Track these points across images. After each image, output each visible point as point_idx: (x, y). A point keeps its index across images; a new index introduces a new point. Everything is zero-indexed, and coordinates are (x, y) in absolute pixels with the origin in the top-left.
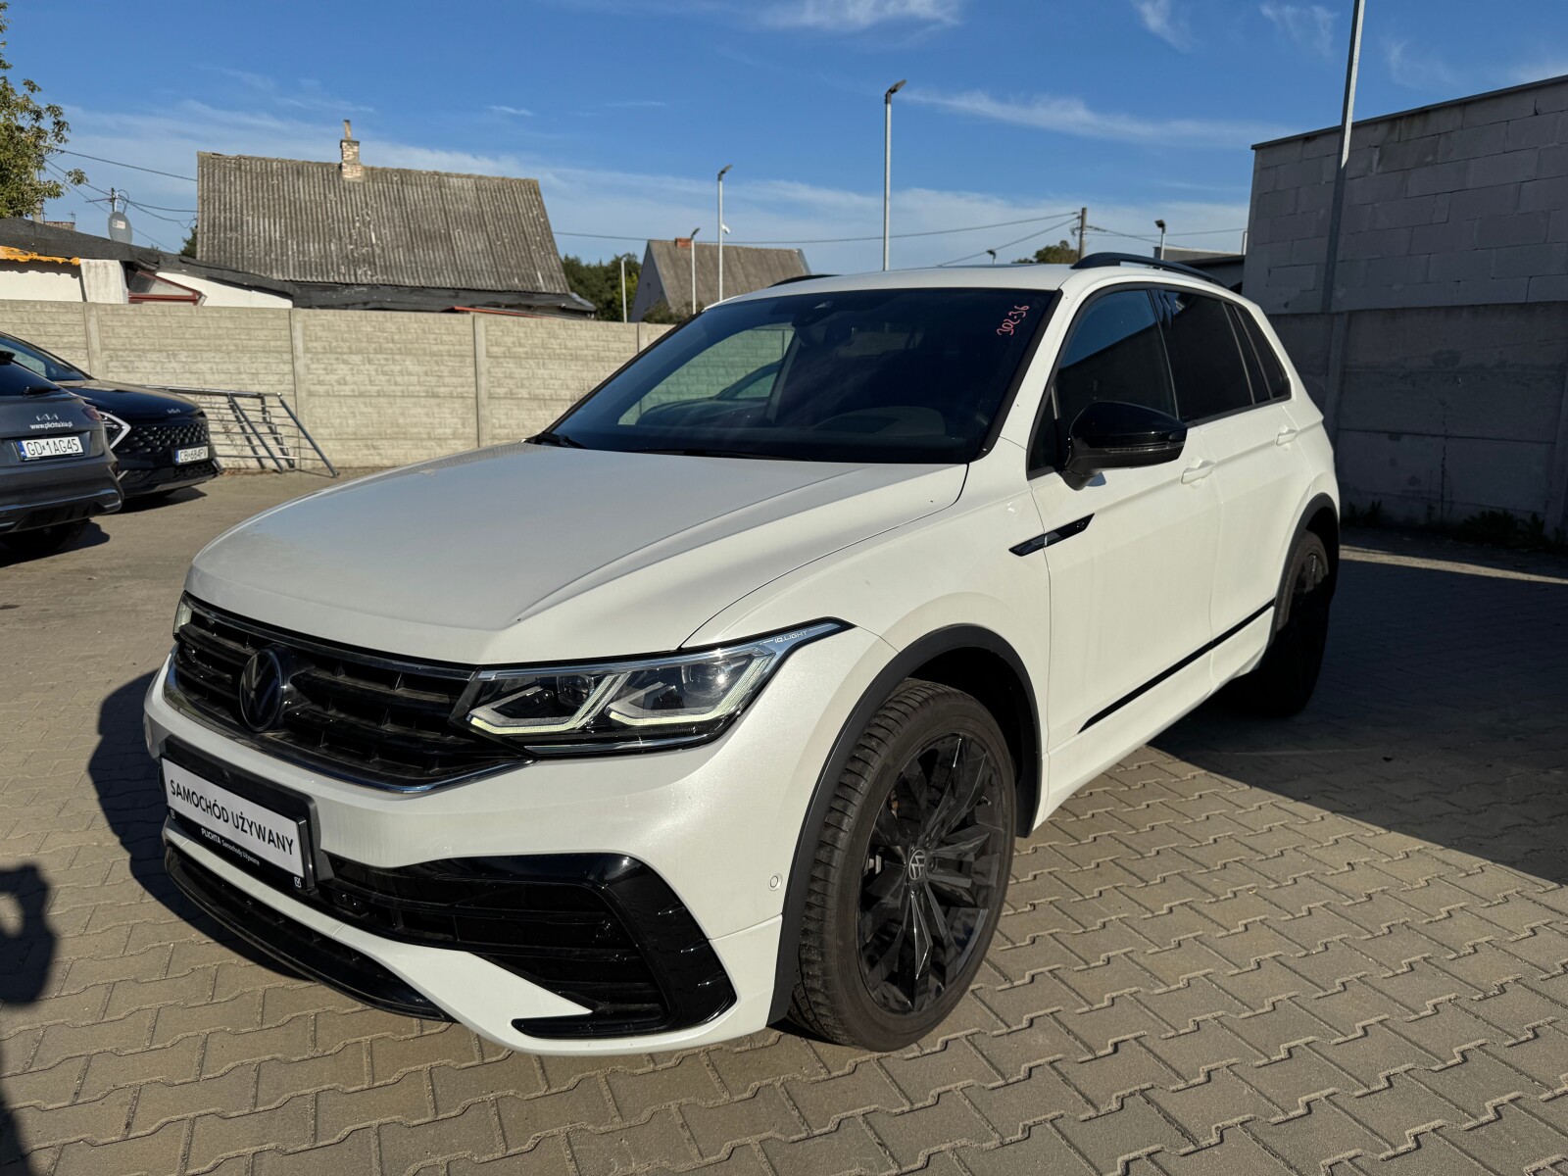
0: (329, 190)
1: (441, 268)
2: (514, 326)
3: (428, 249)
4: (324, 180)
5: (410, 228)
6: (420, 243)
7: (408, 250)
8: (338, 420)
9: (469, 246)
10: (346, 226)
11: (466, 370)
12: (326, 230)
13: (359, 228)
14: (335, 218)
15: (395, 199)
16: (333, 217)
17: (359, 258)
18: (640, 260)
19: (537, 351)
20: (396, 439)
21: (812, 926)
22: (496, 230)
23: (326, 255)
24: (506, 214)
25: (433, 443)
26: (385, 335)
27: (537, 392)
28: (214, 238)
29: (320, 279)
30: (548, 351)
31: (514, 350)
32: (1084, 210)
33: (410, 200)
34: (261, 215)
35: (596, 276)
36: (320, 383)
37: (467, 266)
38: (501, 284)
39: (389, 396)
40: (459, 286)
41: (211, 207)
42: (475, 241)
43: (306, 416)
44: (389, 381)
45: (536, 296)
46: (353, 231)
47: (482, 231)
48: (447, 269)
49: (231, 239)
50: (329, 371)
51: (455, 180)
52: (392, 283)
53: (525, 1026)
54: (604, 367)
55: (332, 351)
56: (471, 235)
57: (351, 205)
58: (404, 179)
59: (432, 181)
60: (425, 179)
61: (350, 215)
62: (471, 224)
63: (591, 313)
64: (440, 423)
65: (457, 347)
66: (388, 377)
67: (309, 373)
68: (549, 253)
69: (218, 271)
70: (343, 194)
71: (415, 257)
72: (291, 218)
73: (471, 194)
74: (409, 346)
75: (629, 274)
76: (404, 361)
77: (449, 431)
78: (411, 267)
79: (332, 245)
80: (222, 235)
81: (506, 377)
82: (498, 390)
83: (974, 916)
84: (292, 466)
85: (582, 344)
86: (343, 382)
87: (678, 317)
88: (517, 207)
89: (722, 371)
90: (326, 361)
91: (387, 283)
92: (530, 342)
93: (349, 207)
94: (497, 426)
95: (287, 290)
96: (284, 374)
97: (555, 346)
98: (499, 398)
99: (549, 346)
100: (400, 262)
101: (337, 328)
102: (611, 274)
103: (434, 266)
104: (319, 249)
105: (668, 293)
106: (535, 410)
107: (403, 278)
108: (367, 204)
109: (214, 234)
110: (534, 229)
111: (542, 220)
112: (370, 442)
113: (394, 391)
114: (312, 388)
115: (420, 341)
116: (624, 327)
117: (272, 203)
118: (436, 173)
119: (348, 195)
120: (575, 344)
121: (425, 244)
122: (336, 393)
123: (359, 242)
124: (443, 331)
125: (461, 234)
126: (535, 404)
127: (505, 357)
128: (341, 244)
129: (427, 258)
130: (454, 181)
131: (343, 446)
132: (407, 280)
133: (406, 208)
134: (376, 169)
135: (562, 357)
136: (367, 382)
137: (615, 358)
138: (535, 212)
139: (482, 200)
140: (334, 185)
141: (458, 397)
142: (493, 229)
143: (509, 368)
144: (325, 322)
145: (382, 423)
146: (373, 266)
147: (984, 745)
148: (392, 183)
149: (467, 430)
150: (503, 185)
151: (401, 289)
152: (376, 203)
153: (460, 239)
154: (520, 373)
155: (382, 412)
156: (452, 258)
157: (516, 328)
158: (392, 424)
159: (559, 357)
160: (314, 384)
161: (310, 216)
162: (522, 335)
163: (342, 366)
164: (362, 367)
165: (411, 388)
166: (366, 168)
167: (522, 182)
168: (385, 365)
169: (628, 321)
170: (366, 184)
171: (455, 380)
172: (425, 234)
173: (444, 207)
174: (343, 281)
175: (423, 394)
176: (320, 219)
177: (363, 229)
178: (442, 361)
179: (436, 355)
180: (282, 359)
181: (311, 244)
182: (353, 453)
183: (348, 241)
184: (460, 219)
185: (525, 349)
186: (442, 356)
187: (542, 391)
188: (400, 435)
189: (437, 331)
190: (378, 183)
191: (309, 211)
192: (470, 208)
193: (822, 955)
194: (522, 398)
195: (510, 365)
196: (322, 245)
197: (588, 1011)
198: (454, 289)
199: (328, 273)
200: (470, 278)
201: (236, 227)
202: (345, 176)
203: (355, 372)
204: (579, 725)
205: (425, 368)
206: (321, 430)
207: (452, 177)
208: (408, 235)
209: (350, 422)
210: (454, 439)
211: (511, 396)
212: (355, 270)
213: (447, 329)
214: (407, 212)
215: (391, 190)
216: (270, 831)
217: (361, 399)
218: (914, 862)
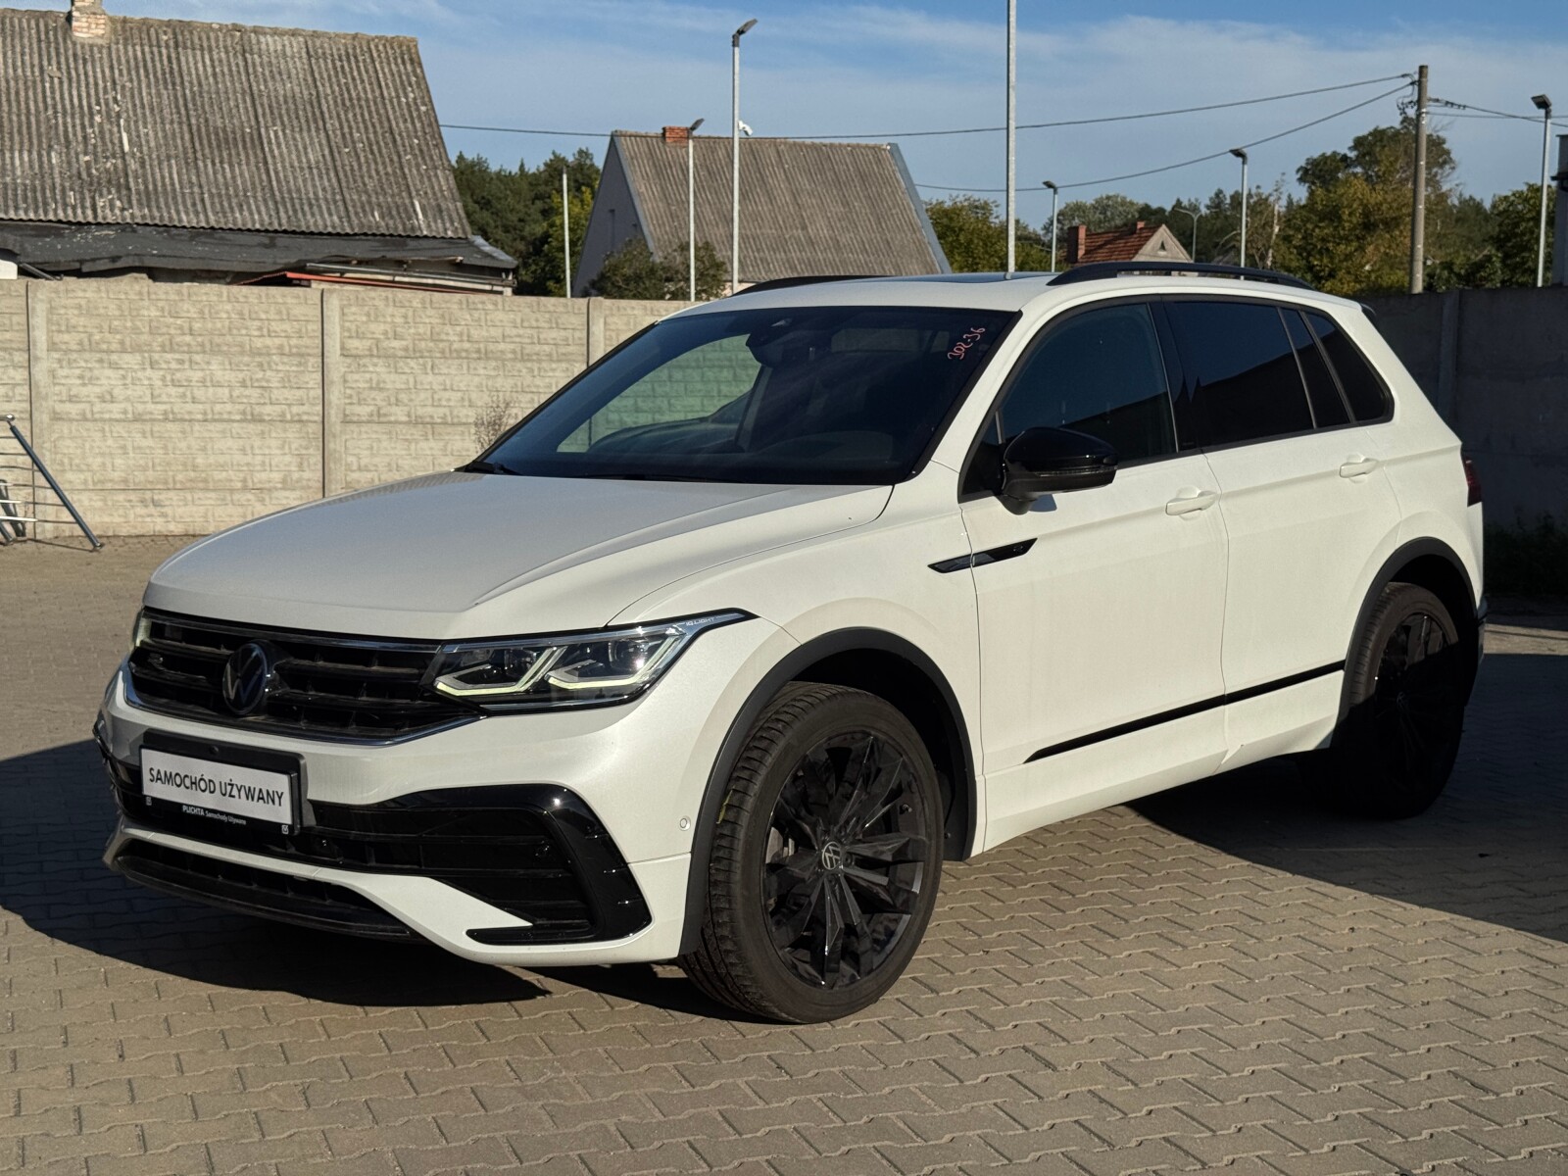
0: (49, 60)
1: (245, 195)
2: (387, 306)
3: (221, 162)
4: (39, 41)
5: (190, 125)
6: (207, 151)
7: (187, 163)
8: (99, 460)
9: (294, 157)
10: (78, 122)
11: (306, 377)
12: (43, 130)
13: (101, 125)
14: (59, 107)
15: (164, 74)
16: (54, 106)
17: (99, 178)
18: (599, 162)
19: (423, 345)
20: (192, 489)
21: (721, 877)
22: (342, 128)
23: (43, 173)
24: (359, 99)
25: (250, 496)
26: (179, 322)
27: (420, 411)
29: (32, 216)
30: (441, 345)
31: (385, 344)
32: (1422, 70)
33: (190, 74)
35: (517, 193)
36: (71, 399)
37: (289, 191)
38: (349, 221)
39: (183, 420)
40: (276, 226)
42: (305, 148)
43: (47, 453)
44: (184, 395)
45: (412, 244)
46: (89, 131)
47: (317, 129)
48: (255, 197)
50: (87, 380)
51: (269, 38)
52: (157, 222)
53: (478, 935)
54: (531, 370)
55: (93, 347)
56: (298, 136)
57: (87, 85)
58: (180, 38)
59: (229, 42)
60: (217, 40)
61: (85, 103)
62: (297, 118)
63: (507, 271)
64: (263, 464)
65: (294, 342)
66: (181, 390)
67: (55, 384)
68: (436, 168)
70: (72, 65)
71: (198, 176)
73: (298, 64)
74: (217, 340)
75: (576, 188)
76: (208, 363)
77: (276, 476)
78: (192, 193)
79: (53, 154)
81: (371, 388)
82: (358, 409)
83: (897, 921)
84: (20, 532)
85: (496, 332)
86: (108, 398)
87: (663, 268)
88: (380, 87)
89: (726, 374)
90: (83, 364)
91: (149, 221)
92: (412, 331)
93: (83, 89)
94: (355, 467)
95: (10, 247)
96: (15, 385)
97: (453, 338)
98: (359, 422)
99: (444, 337)
100: (173, 184)
101: (102, 311)
102: (542, 189)
103: (231, 192)
104: (31, 161)
105: (648, 228)
106: (417, 442)
107: (178, 212)
108: (114, 82)
110: (409, 125)
111: (423, 108)
112: (148, 495)
113: (190, 413)
114: (59, 407)
115: (235, 332)
116: (566, 306)
118: (236, 28)
119: (81, 67)
120: (485, 334)
121: (216, 152)
122: (97, 416)
123: (99, 150)
124: (272, 316)
125: (280, 134)
126: (417, 432)
127: (372, 356)
128: (68, 154)
129: (220, 177)
130: (269, 42)
131: (104, 500)
132: (184, 217)
133: (184, 89)
134: (132, 21)
135: (464, 354)
136: (148, 398)
137: (550, 355)
138: (411, 95)
139: (317, 76)
140: (57, 49)
141: (292, 421)
142: (337, 125)
143: (378, 373)
144: (83, 302)
145: (168, 464)
146: (124, 192)
147: (901, 750)
148: (159, 46)
149: (306, 475)
150: (354, 48)
151: (174, 231)
152: (131, 81)
153: (279, 145)
154: (394, 381)
155: (170, 446)
156: (264, 177)
157: (390, 310)
158: (185, 465)
159: (458, 354)
160: (61, 401)
161: (14, 104)
162: (399, 320)
163: (108, 372)
164: (140, 374)
165: (218, 408)
166: (112, 20)
167: (389, 42)
168: (178, 370)
169: (572, 296)
170: (114, 47)
171: (287, 393)
172: (217, 134)
173: (250, 87)
174: (71, 218)
175: (238, 417)
176: (33, 110)
177: (107, 127)
178: (269, 363)
179: (260, 354)
180: (13, 361)
181: (17, 154)
182: (121, 512)
183: (80, 148)
184: (279, 108)
185: (404, 343)
186: (269, 355)
187: (430, 410)
188: (199, 483)
189: (263, 316)
190: (134, 46)
191: (13, 97)
192: (297, 89)
193: (730, 902)
194: (397, 422)
195: (379, 369)
196: (35, 155)
197: (529, 924)
198: (267, 231)
199: (45, 204)
200: (295, 211)
202: (77, 34)
203: (129, 381)
204: (523, 689)
205: (241, 376)
206: (70, 476)
207: (265, 34)
208: (187, 137)
209: (118, 461)
210: (284, 489)
211: (379, 418)
212: (93, 198)
213: (280, 312)
214: (184, 95)
215: (157, 58)
216: (261, 791)
217: (138, 425)
218: (828, 851)
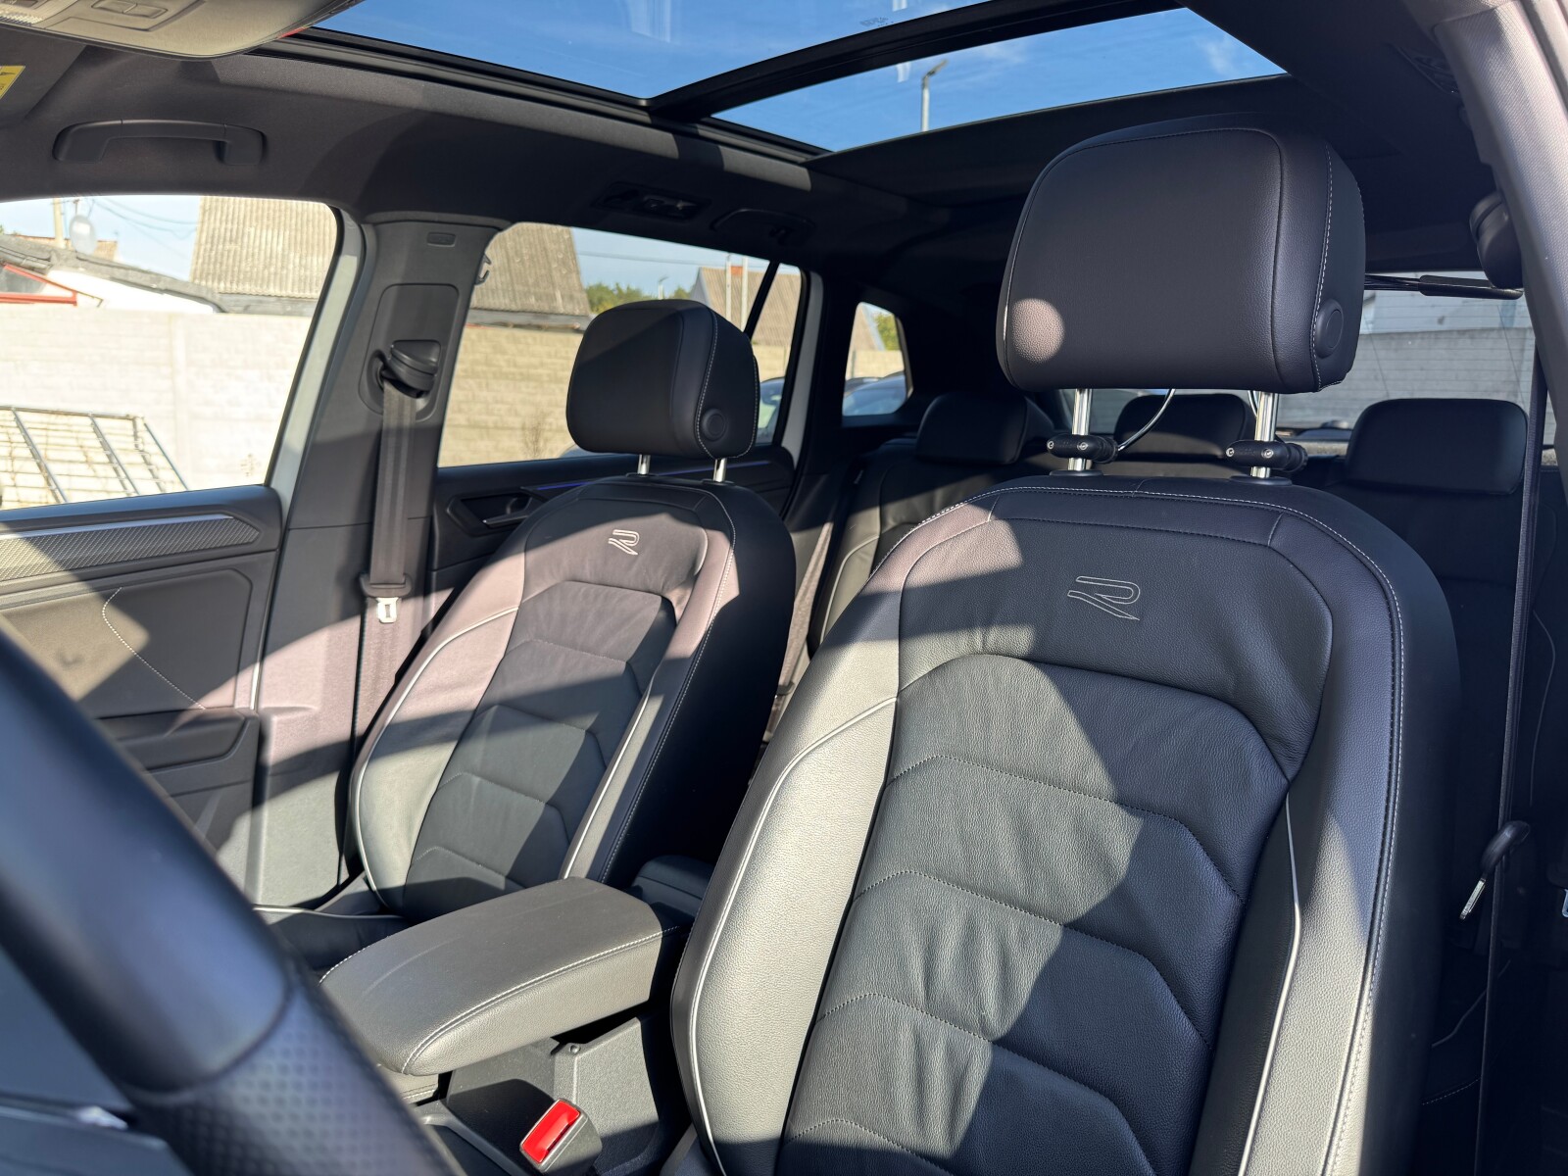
8: (228, 449)
22: (516, 247)
28: (211, 250)
30: (493, 369)
34: (264, 227)
36: (207, 404)
41: (213, 218)
43: (187, 444)
45: (553, 317)
47: (501, 247)
49: (229, 251)
50: (217, 388)
67: (194, 391)
69: (122, 271)
72: (296, 230)
80: (221, 247)
86: (235, 403)
96: (162, 392)
97: (502, 364)
99: (494, 363)
109: (212, 246)
114: (197, 409)
117: (277, 214)
120: (527, 361)
122: (227, 416)
135: (511, 376)
159: (506, 376)
160: (199, 405)
180: (160, 373)
187: (485, 417)
201: (237, 237)
